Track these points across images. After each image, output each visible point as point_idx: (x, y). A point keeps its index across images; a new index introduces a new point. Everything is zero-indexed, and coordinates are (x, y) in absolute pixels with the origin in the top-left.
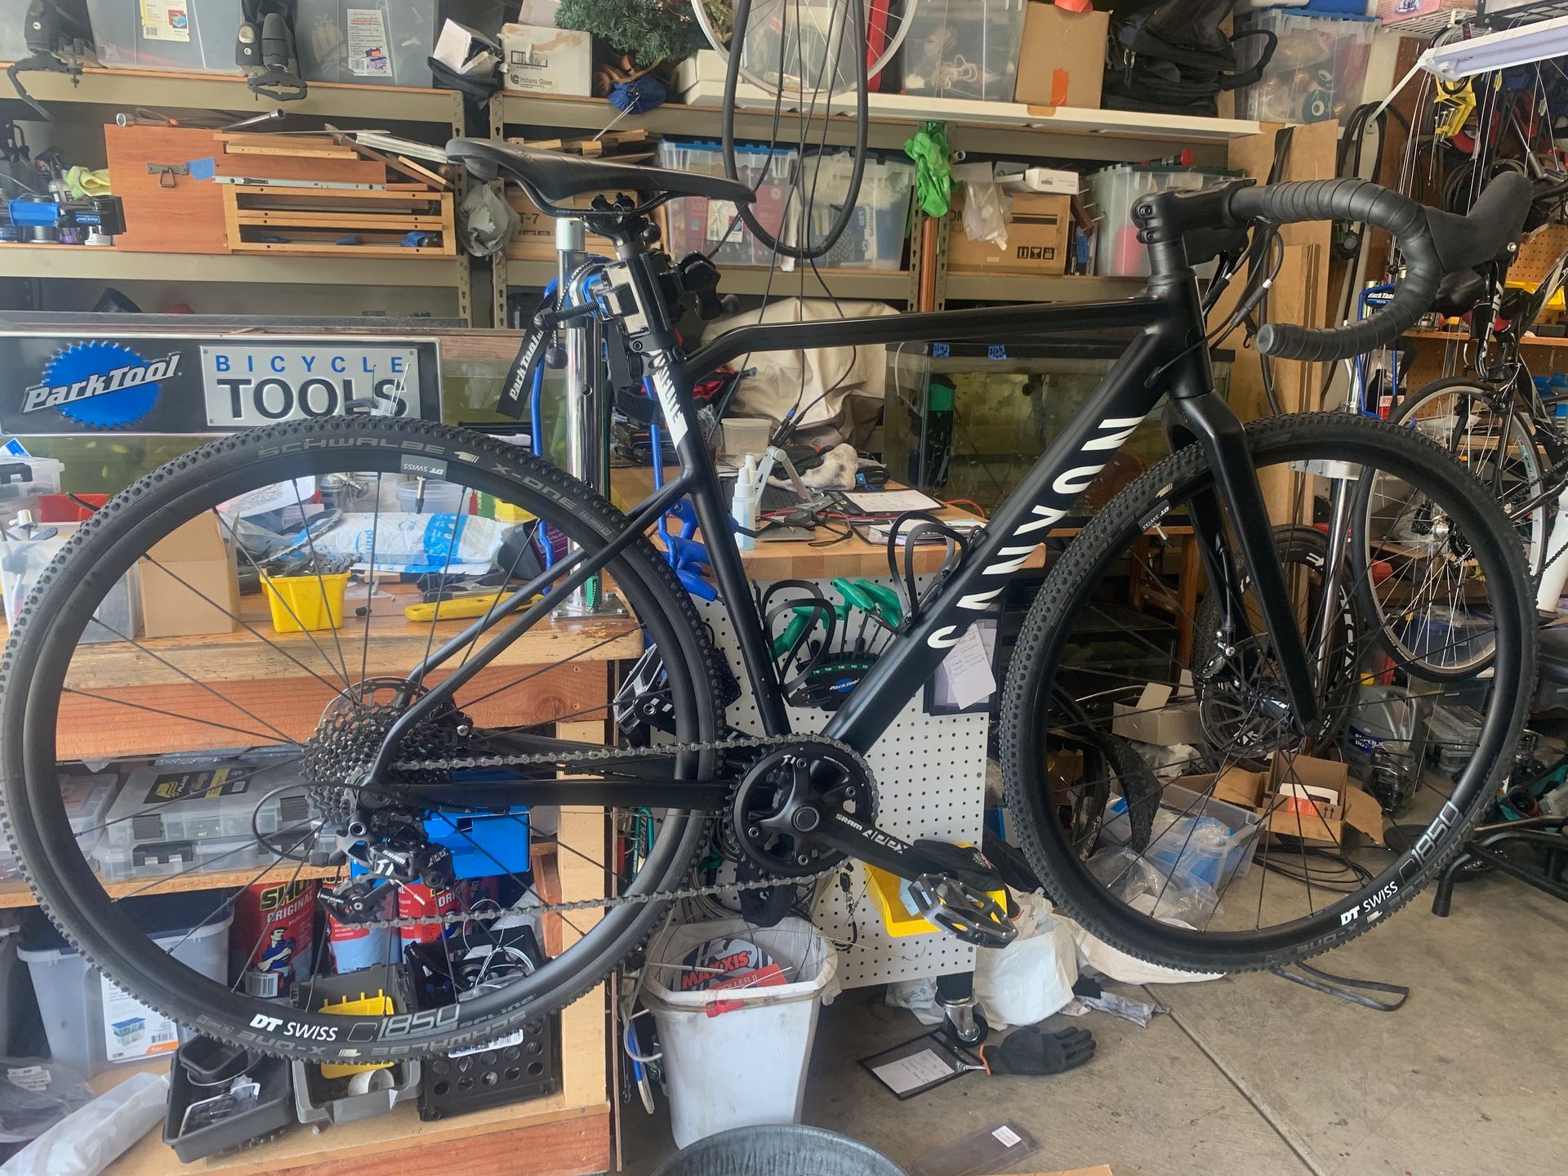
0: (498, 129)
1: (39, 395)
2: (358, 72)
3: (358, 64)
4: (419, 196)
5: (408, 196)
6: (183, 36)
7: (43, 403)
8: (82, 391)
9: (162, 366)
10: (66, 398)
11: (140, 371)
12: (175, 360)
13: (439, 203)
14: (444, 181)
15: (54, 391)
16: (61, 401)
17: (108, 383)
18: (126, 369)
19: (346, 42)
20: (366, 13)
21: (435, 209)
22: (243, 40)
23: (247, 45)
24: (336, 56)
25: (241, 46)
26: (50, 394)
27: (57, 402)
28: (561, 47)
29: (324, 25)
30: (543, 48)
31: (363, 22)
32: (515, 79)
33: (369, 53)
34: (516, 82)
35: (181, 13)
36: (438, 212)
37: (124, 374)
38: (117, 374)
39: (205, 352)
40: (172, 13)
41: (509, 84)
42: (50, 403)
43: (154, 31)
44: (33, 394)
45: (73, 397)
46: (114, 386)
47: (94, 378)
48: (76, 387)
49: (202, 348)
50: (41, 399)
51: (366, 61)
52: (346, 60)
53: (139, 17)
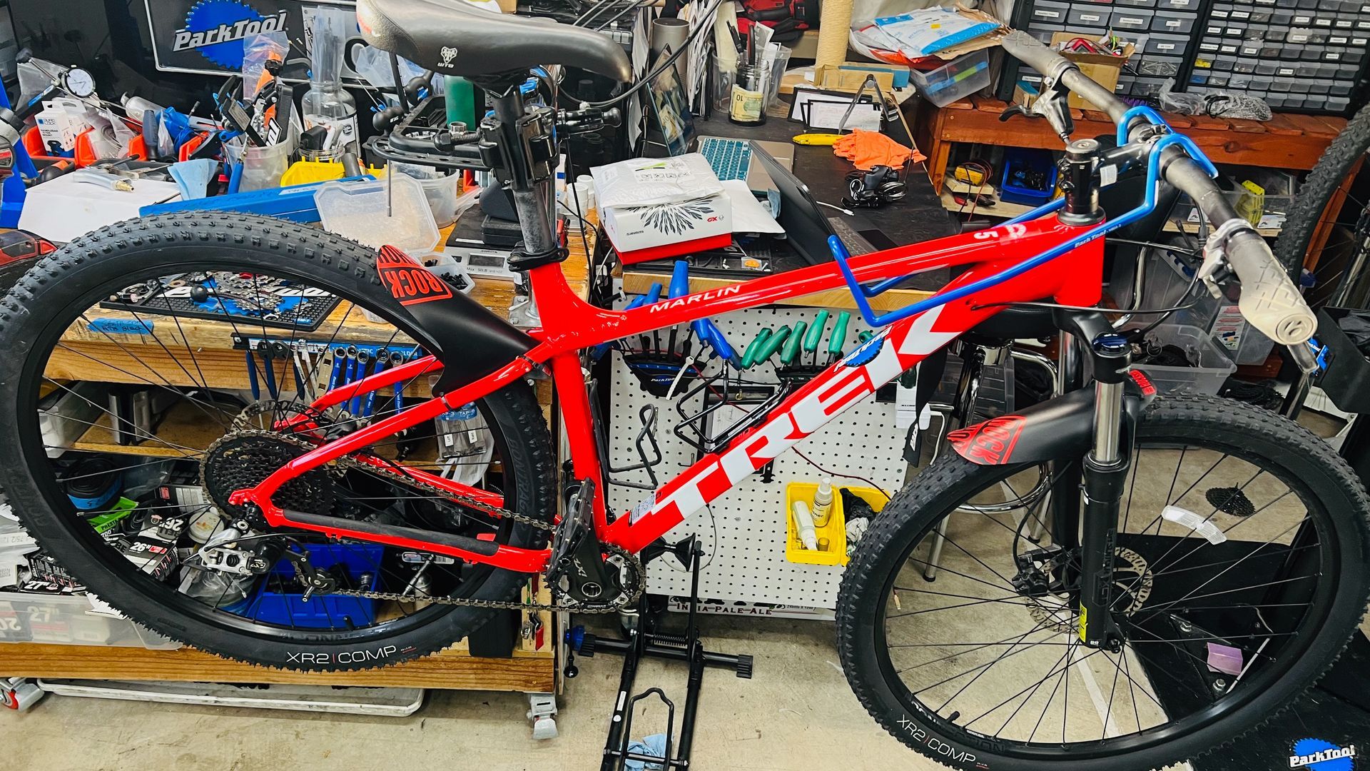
1: (184, 38)
7: (187, 44)
8: (215, 37)
9: (273, 21)
10: (204, 42)
11: (257, 24)
12: (283, 17)
15: (194, 36)
16: (200, 44)
17: (233, 32)
18: (246, 22)
26: (192, 37)
27: (198, 45)
37: (245, 26)
38: (240, 25)
39: (306, 12)
42: (192, 45)
44: (179, 37)
45: (208, 42)
46: (238, 36)
47: (223, 27)
48: (210, 34)
49: (303, 8)
50: (185, 41)
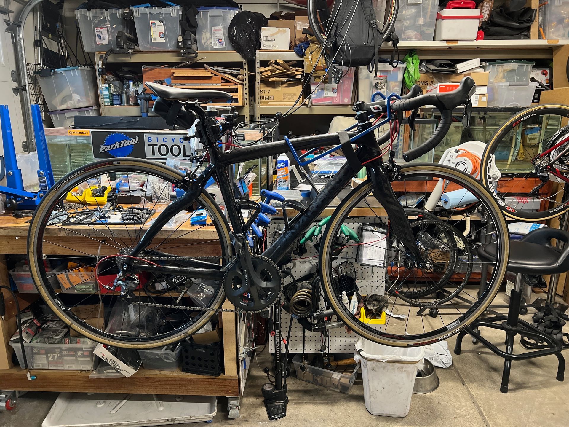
0: (258, 63)
2: (215, 47)
3: (215, 44)
4: (231, 87)
5: (227, 87)
6: (163, 40)
7: (104, 150)
8: (114, 147)
9: (134, 140)
10: (110, 148)
11: (128, 141)
12: (138, 138)
13: (237, 89)
14: (239, 82)
15: (107, 147)
17: (120, 145)
19: (211, 37)
20: (217, 28)
21: (235, 91)
22: (179, 40)
23: (180, 42)
24: (209, 42)
25: (178, 42)
27: (108, 150)
28: (279, 34)
29: (205, 32)
30: (273, 35)
31: (217, 30)
32: (264, 46)
33: (218, 41)
34: (265, 47)
35: (162, 33)
36: (237, 92)
37: (124, 142)
39: (145, 136)
40: (160, 33)
41: (262, 47)
42: (106, 150)
43: (155, 39)
44: (102, 147)
46: (122, 146)
48: (112, 146)
49: (144, 134)
51: (218, 43)
52: (211, 43)
53: (151, 36)
